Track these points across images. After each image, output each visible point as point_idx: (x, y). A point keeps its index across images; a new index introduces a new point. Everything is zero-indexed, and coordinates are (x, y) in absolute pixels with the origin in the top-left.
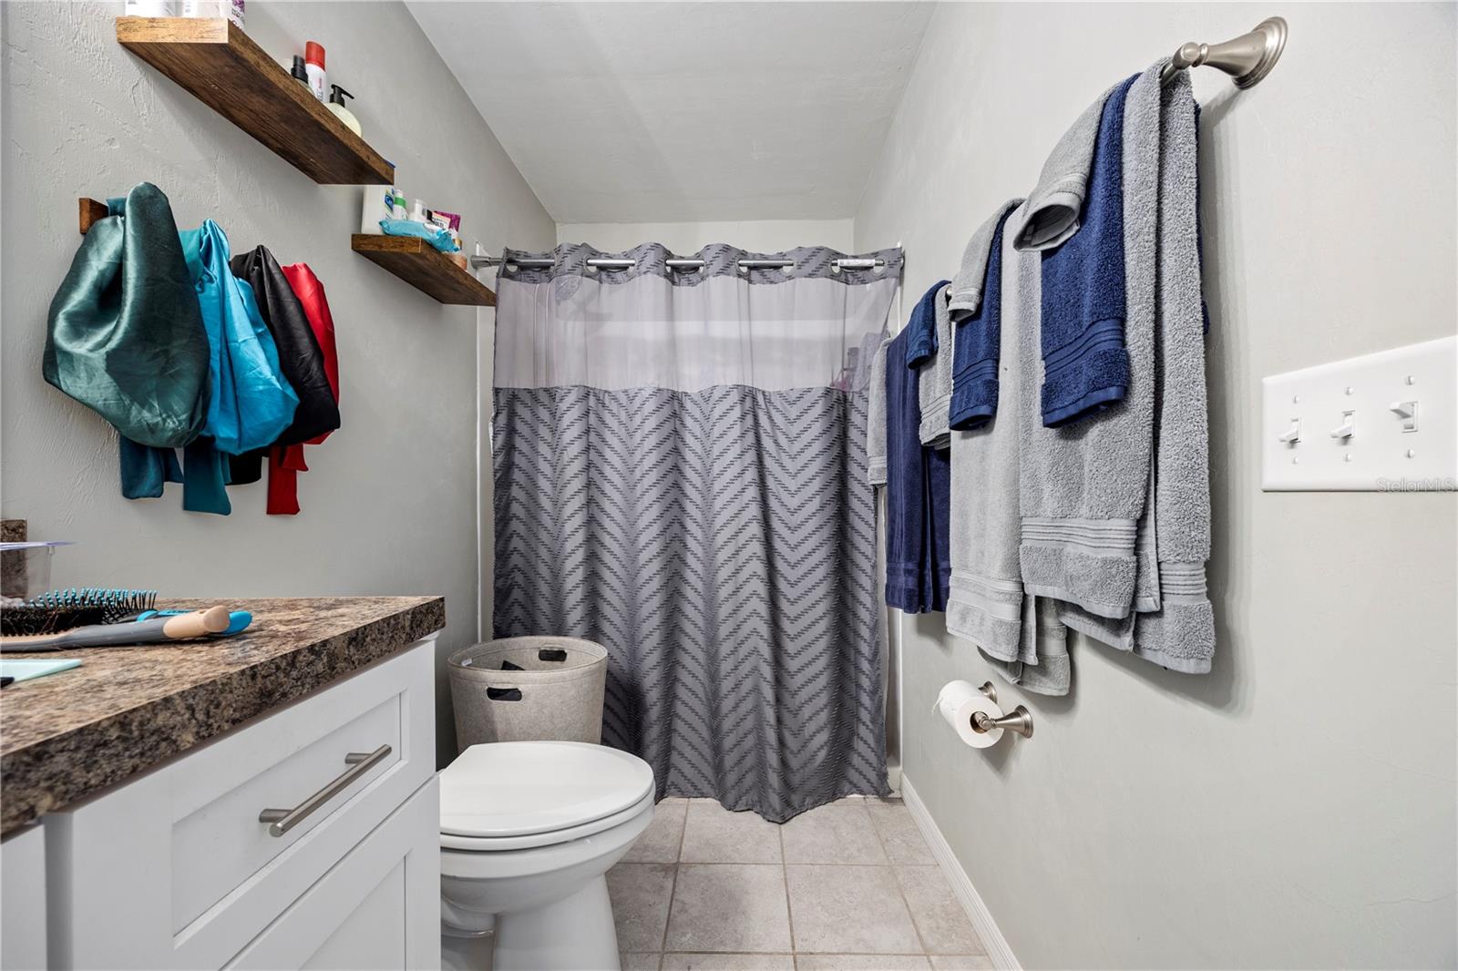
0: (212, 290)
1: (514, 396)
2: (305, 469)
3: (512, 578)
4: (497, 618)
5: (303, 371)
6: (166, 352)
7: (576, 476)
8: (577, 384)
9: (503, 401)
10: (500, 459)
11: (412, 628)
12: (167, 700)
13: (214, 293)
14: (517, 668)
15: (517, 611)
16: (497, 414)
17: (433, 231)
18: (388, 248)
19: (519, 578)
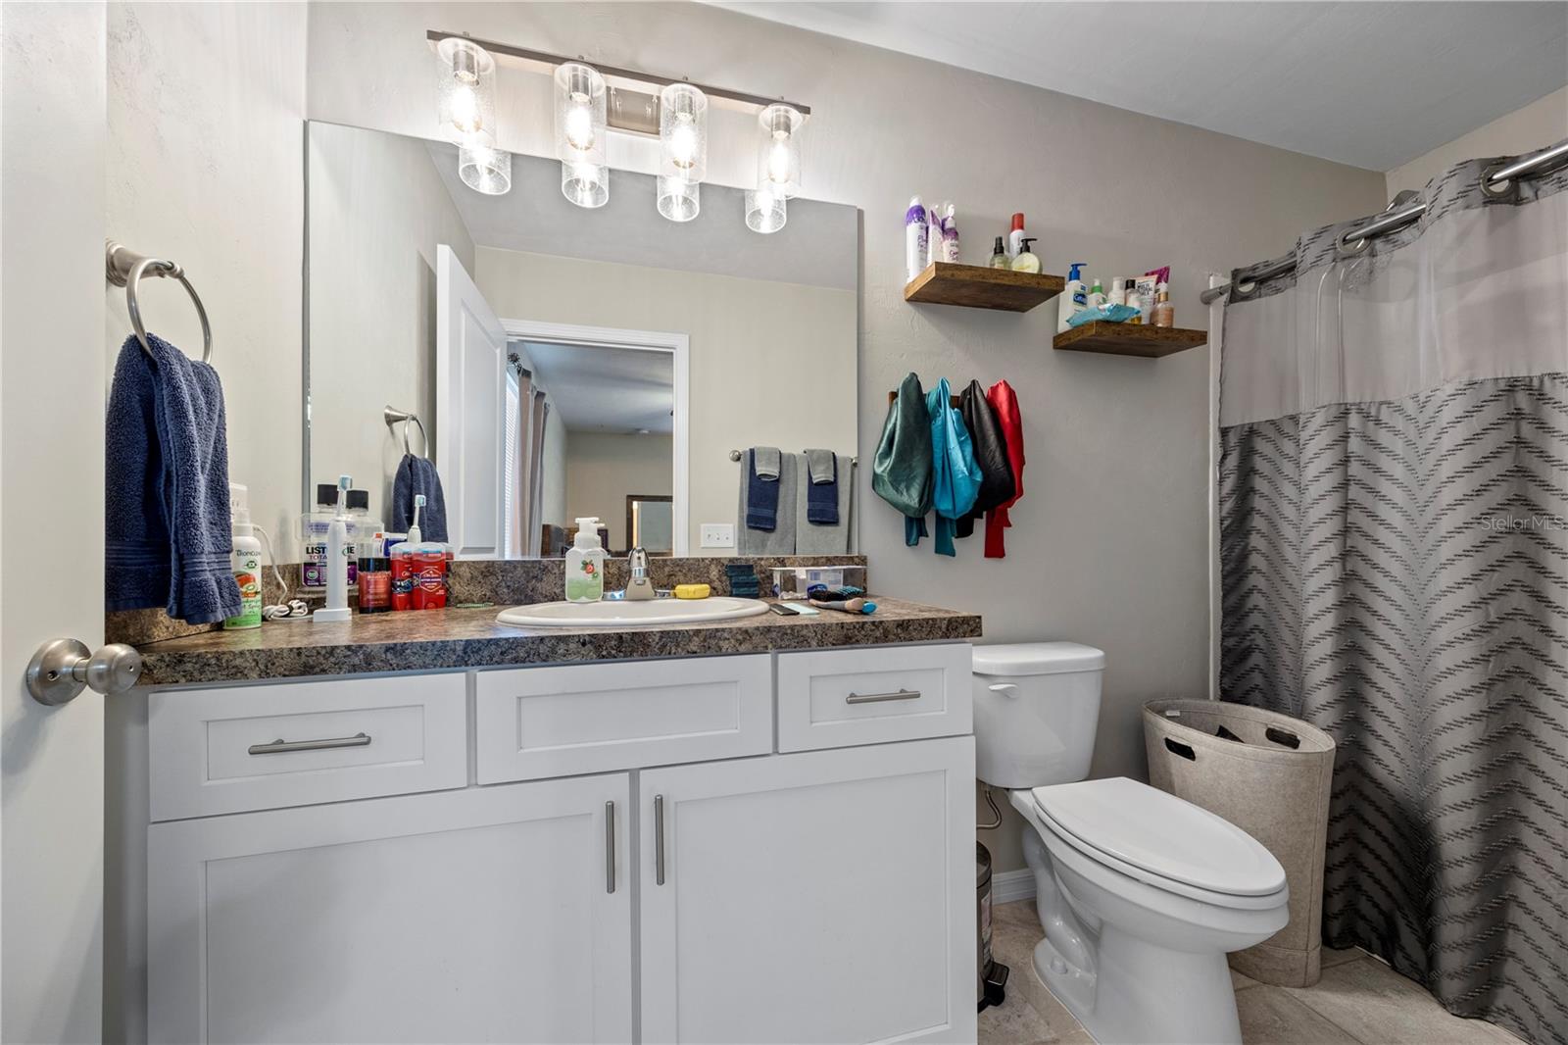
0: (939, 421)
1: (1251, 432)
2: (1010, 525)
3: (1251, 640)
4: (1226, 680)
5: (990, 458)
6: (910, 465)
7: (1322, 521)
8: (1326, 403)
9: (1233, 439)
10: (1229, 505)
11: (948, 630)
12: (807, 625)
13: (940, 423)
14: (1235, 738)
15: (1257, 679)
16: (1224, 457)
17: (1104, 310)
18: (1075, 339)
19: (1260, 640)
